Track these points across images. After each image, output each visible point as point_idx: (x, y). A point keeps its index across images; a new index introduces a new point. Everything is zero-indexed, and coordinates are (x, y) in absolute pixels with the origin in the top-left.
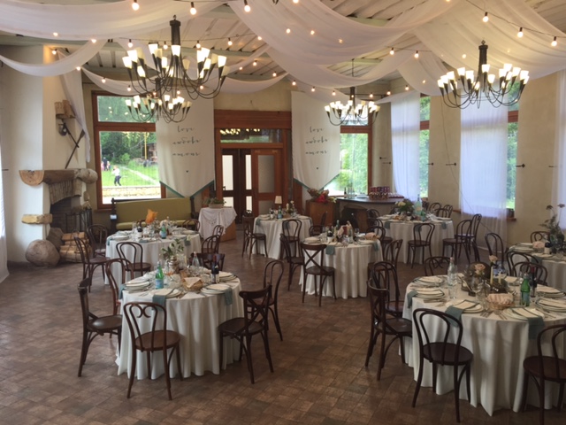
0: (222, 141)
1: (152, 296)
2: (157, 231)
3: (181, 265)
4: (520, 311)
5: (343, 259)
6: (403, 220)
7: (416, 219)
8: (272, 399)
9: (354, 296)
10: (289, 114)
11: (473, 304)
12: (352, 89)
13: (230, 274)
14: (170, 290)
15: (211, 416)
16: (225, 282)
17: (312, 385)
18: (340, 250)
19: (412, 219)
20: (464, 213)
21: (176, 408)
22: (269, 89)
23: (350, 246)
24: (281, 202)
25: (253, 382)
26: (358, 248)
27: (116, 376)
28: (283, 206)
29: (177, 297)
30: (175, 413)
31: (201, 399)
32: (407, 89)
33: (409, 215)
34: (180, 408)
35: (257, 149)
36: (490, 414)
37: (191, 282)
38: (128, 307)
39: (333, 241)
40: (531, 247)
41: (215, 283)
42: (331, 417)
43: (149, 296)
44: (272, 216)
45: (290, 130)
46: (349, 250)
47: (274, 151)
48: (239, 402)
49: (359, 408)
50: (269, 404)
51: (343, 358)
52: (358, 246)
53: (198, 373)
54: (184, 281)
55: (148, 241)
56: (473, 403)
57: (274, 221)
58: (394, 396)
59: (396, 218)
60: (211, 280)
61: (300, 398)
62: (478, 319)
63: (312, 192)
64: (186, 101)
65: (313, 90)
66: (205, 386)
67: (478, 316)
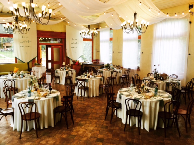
0: (40, 42)
1: (28, 99)
2: (19, 76)
3: (37, 88)
4: (156, 98)
5: (91, 83)
6: (107, 70)
7: (111, 70)
8: (76, 134)
9: (95, 96)
10: (65, 33)
11: (141, 96)
12: (89, 26)
13: (55, 90)
14: (35, 97)
15: (56, 142)
16: (54, 93)
17: (89, 127)
18: (90, 81)
19: (110, 70)
20: (124, 68)
21: (41, 141)
22: (58, 24)
23: (93, 79)
24: (65, 65)
25: (68, 128)
26: (96, 80)
27: (12, 131)
28: (66, 66)
29: (38, 99)
30: (41, 143)
31: (49, 137)
32: (106, 27)
33: (109, 69)
34: (42, 141)
35: (53, 45)
36: (148, 131)
37: (42, 94)
38: (20, 105)
39: (87, 77)
40: (149, 78)
41: (51, 94)
42: (99, 138)
43: (26, 100)
44: (61, 69)
45: (65, 39)
46: (93, 81)
47: (59, 46)
48: (64, 136)
49: (107, 133)
50: (76, 136)
51: (97, 117)
52: (96, 79)
53: (46, 127)
54: (40, 93)
55: (16, 79)
56: (142, 128)
57: (63, 71)
58: (117, 128)
59: (105, 70)
60: (49, 93)
61: (86, 132)
62: (144, 101)
63: (73, 61)
64: (28, 26)
65: (75, 25)
66: (50, 132)
67: (144, 100)
